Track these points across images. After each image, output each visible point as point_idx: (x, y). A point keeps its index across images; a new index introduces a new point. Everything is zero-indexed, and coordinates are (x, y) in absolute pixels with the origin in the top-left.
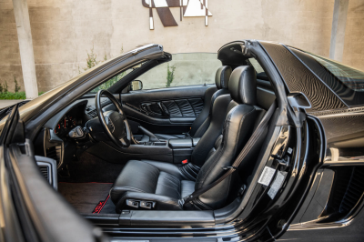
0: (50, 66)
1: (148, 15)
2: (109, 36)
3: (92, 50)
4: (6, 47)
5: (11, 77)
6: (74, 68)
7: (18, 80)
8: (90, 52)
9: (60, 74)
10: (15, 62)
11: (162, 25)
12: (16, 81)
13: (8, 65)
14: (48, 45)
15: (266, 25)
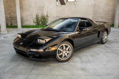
0: (23, 17)
1: (56, 1)
2: (43, 7)
3: (38, 12)
4: (8, 10)
5: (10, 20)
6: (31, 18)
7: (12, 21)
8: (37, 13)
9: (27, 19)
10: (11, 15)
11: (61, 4)
12: (11, 22)
13: (9, 16)
14: (23, 10)
15: (95, 4)
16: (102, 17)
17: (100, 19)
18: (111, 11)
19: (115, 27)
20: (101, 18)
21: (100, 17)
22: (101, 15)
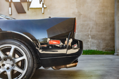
1: (9, 6)
11: (17, 13)
15: (79, 12)
16: (94, 36)
17: (90, 40)
18: (110, 26)
19: (116, 54)
20: (92, 38)
21: (90, 36)
22: (91, 31)
